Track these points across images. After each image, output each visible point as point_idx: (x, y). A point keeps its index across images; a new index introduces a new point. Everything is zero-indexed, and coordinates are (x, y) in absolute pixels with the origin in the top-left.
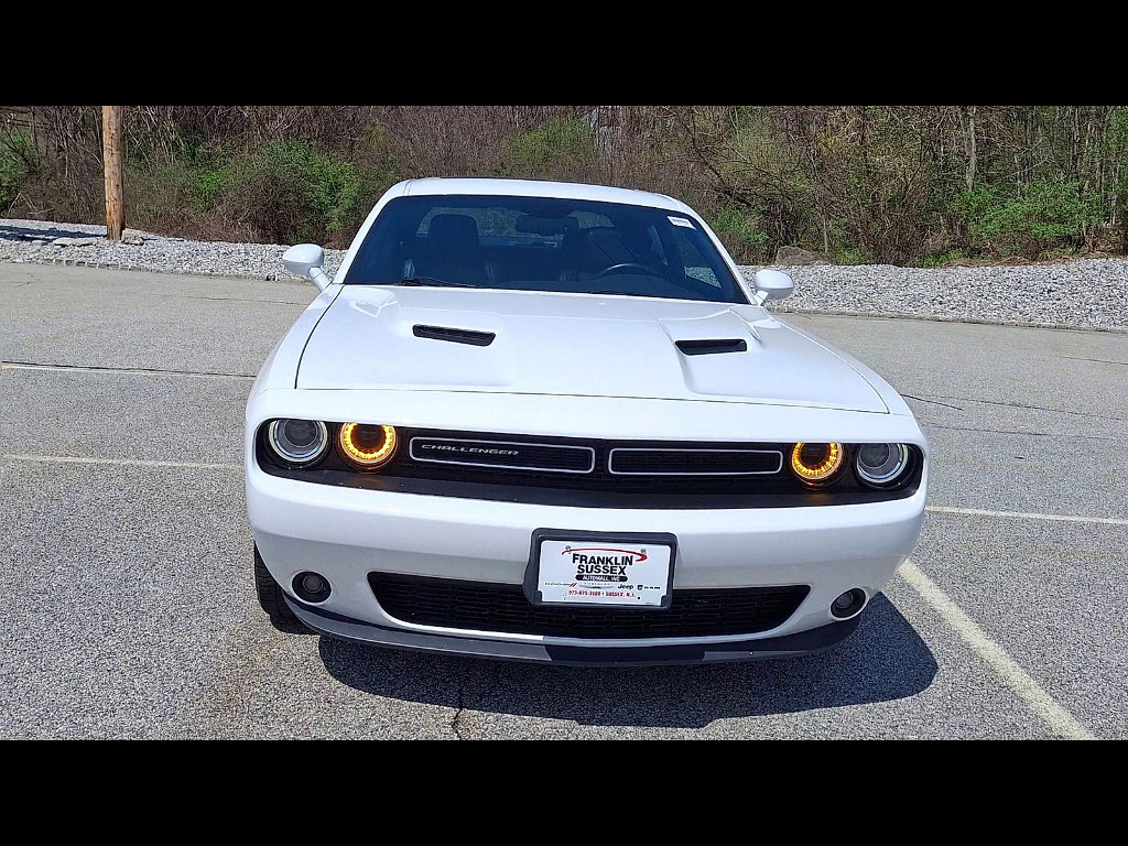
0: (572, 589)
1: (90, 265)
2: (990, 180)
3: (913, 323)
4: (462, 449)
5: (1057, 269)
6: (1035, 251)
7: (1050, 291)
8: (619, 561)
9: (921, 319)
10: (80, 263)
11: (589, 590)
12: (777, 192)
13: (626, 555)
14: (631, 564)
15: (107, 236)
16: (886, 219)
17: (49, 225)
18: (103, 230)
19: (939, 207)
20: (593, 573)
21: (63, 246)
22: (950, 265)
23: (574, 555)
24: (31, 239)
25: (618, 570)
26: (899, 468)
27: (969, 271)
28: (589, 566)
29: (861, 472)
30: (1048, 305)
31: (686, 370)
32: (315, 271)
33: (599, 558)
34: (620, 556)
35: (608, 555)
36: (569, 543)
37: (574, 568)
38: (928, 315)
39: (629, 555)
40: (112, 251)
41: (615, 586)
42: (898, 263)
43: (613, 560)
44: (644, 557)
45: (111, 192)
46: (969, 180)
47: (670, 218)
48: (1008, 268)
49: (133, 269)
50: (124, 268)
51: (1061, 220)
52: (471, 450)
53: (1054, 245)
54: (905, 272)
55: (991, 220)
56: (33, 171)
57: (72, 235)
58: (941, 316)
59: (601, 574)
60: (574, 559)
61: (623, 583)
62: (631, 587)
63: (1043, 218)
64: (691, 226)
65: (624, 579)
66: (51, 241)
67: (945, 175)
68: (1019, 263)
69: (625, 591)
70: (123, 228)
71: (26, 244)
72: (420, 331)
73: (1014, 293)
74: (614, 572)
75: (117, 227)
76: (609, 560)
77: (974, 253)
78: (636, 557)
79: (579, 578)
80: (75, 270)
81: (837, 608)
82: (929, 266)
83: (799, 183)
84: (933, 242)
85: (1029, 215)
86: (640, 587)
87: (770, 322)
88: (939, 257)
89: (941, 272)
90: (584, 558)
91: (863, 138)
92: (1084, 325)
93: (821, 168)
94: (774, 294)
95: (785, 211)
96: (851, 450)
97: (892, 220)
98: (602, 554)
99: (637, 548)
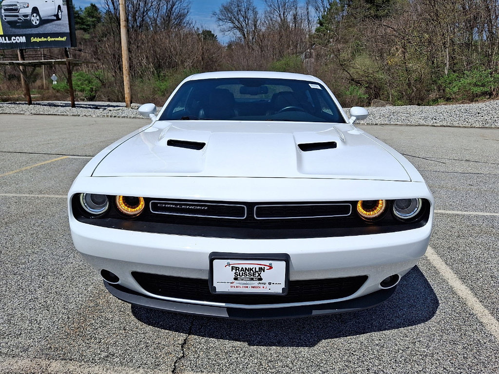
0: (232, 285)
1: (119, 117)
2: (454, 72)
3: (424, 127)
4: (178, 207)
5: (481, 105)
6: (473, 98)
7: (479, 113)
8: (257, 270)
9: (428, 126)
10: (115, 117)
11: (241, 286)
12: (372, 79)
13: (261, 266)
14: (264, 271)
15: (126, 107)
16: (414, 88)
17: (107, 103)
18: (124, 104)
19: (435, 82)
20: (243, 276)
21: (110, 110)
22: (438, 104)
23: (232, 267)
24: (99, 109)
25: (257, 274)
26: (417, 210)
27: (446, 106)
28: (241, 273)
29: (396, 213)
30: (478, 118)
31: (300, 160)
32: (151, 115)
33: (246, 268)
34: (258, 267)
35: (251, 266)
36: (229, 261)
37: (232, 274)
38: (430, 124)
39: (263, 267)
40: (128, 112)
41: (256, 283)
42: (419, 105)
43: (254, 270)
44: (271, 268)
45: (127, 90)
46: (446, 72)
47: (310, 85)
48: (462, 105)
49: (133, 118)
50: (130, 117)
51: (483, 85)
52: (183, 207)
53: (480, 96)
54: (421, 107)
55: (455, 87)
56: (104, 85)
57: (114, 107)
58: (435, 125)
59: (248, 277)
60: (232, 269)
61: (260, 282)
62: (265, 284)
63: (476, 85)
64: (320, 88)
65: (261, 279)
66: (106, 109)
67: (436, 70)
68: (466, 103)
69: (262, 286)
70: (131, 103)
71: (97, 110)
72: (171, 143)
73: (464, 114)
74: (255, 275)
75: (129, 103)
76: (251, 269)
77: (448, 100)
78: (266, 268)
79: (236, 279)
80: (113, 119)
81: (383, 283)
82: (430, 105)
83: (380, 76)
84: (432, 96)
85: (470, 84)
86: (270, 283)
87: (355, 132)
88: (435, 102)
89: (435, 107)
90: (237, 269)
91: (404, 57)
92: (493, 126)
93: (389, 70)
94: (359, 118)
95: (375, 86)
96: (390, 203)
97: (416, 88)
98: (248, 266)
99: (267, 263)
